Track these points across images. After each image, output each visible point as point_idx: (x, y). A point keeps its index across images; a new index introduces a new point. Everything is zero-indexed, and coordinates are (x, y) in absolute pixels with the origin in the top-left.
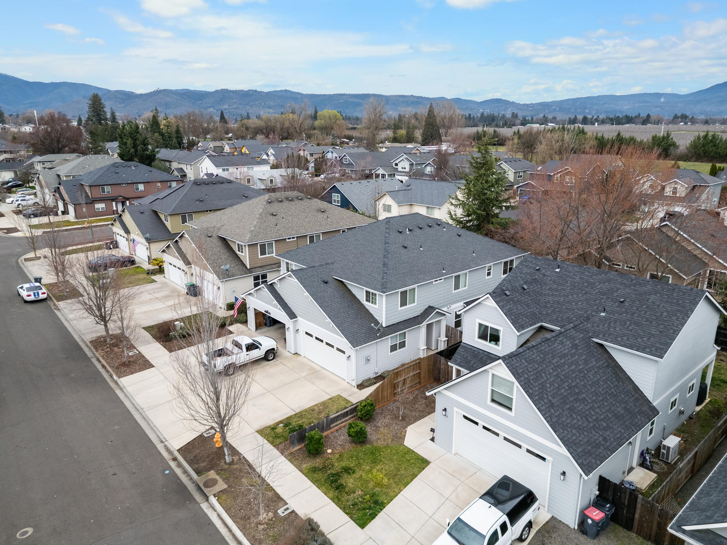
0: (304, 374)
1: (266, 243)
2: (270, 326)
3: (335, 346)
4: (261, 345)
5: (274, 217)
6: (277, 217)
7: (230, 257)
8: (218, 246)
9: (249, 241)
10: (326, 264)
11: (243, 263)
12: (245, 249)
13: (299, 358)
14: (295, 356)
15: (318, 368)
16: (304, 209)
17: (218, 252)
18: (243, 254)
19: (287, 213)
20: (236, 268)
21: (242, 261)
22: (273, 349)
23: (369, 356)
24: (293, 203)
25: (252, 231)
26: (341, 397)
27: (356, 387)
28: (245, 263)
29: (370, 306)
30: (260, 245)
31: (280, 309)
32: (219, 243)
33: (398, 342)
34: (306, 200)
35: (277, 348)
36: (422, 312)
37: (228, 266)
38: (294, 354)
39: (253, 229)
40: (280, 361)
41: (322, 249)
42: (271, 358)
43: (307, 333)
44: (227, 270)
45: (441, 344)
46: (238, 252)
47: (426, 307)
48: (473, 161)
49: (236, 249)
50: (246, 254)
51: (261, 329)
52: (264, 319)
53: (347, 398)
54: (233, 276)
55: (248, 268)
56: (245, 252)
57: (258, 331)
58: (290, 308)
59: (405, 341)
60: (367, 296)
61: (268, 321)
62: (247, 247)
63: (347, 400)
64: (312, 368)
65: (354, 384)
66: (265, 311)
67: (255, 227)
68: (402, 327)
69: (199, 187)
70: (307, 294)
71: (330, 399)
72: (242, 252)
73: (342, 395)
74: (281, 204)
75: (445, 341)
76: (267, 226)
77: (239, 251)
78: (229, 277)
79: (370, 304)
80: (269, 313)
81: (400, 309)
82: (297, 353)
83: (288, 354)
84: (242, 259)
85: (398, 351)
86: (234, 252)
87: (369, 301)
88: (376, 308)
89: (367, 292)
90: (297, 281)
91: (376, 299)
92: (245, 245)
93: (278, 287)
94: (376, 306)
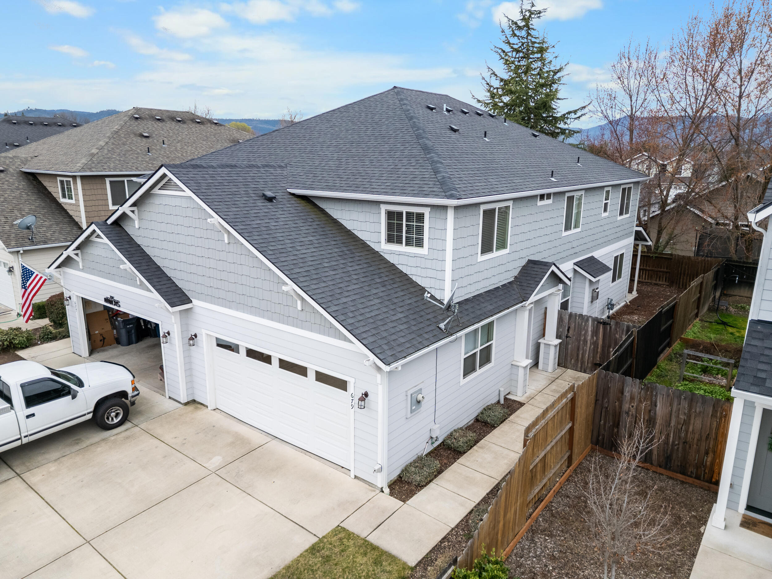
0: (216, 461)
1: (125, 179)
2: (129, 343)
3: (312, 369)
4: (80, 384)
5: (144, 139)
6: (150, 140)
7: (43, 208)
8: (18, 189)
9: (83, 169)
10: (265, 166)
11: (74, 220)
12: (76, 189)
13: (201, 414)
14: (190, 408)
15: (257, 438)
16: (206, 136)
17: (14, 197)
18: (73, 201)
19: (172, 137)
20: (55, 228)
21: (70, 217)
22: (123, 394)
23: (420, 391)
24: (185, 126)
25: (93, 155)
26: (350, 535)
27: (387, 490)
28: (77, 219)
29: (400, 254)
30: (111, 182)
31: (142, 286)
32: (23, 184)
33: (478, 350)
34: (209, 125)
35: (135, 389)
36: (516, 273)
37: (30, 220)
38: (186, 404)
39: (94, 151)
40: (143, 426)
41: (250, 152)
42: (116, 421)
43: (223, 345)
44: (28, 228)
45: (547, 353)
46: (62, 200)
47: (523, 262)
48: (507, 49)
49: (56, 190)
50: (77, 200)
51: (103, 351)
52: (114, 327)
53: (372, 539)
54: (45, 243)
56: (77, 195)
57: (92, 356)
58: (169, 279)
59: (490, 346)
60: (390, 227)
61: (123, 332)
62: (79, 181)
63: (374, 548)
64: (239, 440)
65: (382, 481)
66: (106, 300)
67: (101, 148)
68: (490, 307)
69: (16, 127)
70: (216, 219)
71: (313, 550)
72: (70, 198)
73: (351, 526)
74: (160, 124)
75: (556, 346)
76: (127, 151)
77: (64, 196)
78: (32, 243)
79: (402, 248)
80: (117, 303)
81: (481, 258)
82: (194, 401)
83: (170, 405)
84: (71, 213)
85: (479, 372)
86: (54, 201)
87: (399, 242)
88: (422, 257)
89: (390, 215)
90: (189, 193)
91: (420, 230)
92: (74, 177)
93: (137, 226)
94: (423, 251)
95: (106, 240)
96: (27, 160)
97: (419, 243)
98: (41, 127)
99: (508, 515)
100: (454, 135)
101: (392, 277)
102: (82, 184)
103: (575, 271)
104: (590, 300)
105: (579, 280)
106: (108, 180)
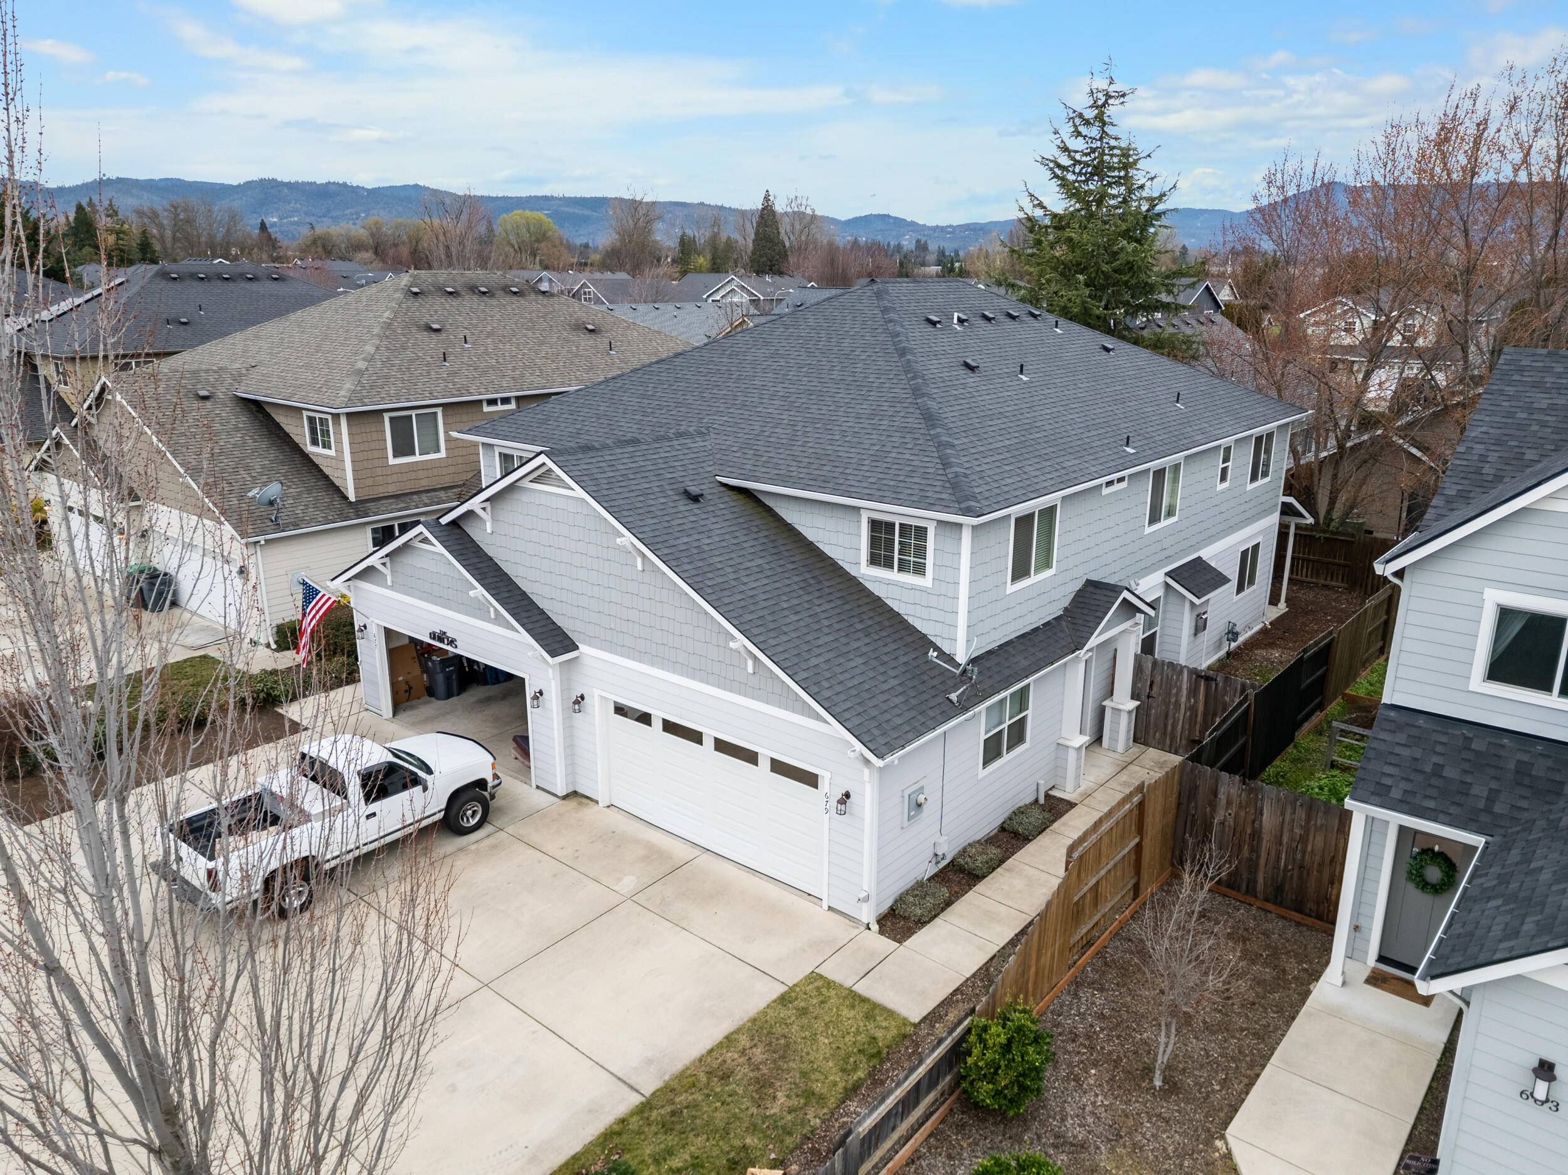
0: (629, 883)
1: (413, 413)
2: (449, 695)
3: (766, 754)
4: (429, 771)
5: (433, 335)
6: (443, 336)
7: (283, 463)
8: (237, 429)
9: (350, 402)
10: (680, 435)
11: (333, 484)
12: (338, 433)
13: (589, 813)
14: (572, 804)
15: (682, 852)
16: (531, 320)
17: (235, 445)
18: (332, 453)
19: (476, 326)
20: (306, 498)
21: (326, 477)
22: (481, 784)
23: (921, 790)
24: (494, 302)
25: (360, 373)
26: (829, 984)
27: (875, 927)
28: (337, 482)
29: (889, 583)
30: (391, 419)
31: (498, 620)
32: (243, 420)
33: (1005, 726)
34: (533, 296)
35: (496, 776)
36: (1066, 603)
37: (274, 489)
38: (565, 797)
39: (361, 365)
40: (510, 829)
41: (643, 396)
42: (473, 822)
43: (620, 710)
44: (271, 503)
45: (1116, 723)
46: (310, 449)
47: (1078, 585)
48: (1065, 161)
49: (301, 434)
50: (339, 451)
51: (412, 708)
52: (425, 669)
53: (861, 988)
54: (296, 526)
55: (352, 498)
56: (339, 442)
57: (402, 716)
58: (542, 612)
59: (1024, 719)
60: (874, 542)
61: (440, 678)
62: (344, 422)
63: (864, 1000)
64: (653, 854)
65: (868, 914)
66: (433, 636)
67: (370, 359)
68: (1024, 663)
69: (177, 286)
70: (627, 538)
71: (784, 1000)
72: (327, 445)
73: (830, 971)
74: (455, 302)
75: (1130, 712)
76: (412, 361)
77: (314, 442)
78: (278, 528)
79: (893, 575)
80: (452, 642)
81: (1011, 588)
82: (575, 794)
83: (542, 800)
84: (327, 471)
85: (1007, 757)
86: (296, 449)
87: (889, 564)
88: (923, 590)
89: (875, 525)
90: (580, 493)
91: (921, 551)
92: (336, 417)
93: (489, 530)
94: (926, 581)
95: (440, 548)
96: (241, 375)
97: (920, 570)
98: (219, 283)
99: (1043, 960)
100: (972, 379)
101: (878, 619)
102: (348, 425)
103: (1167, 585)
104: (1193, 631)
105: (1172, 599)
106: (386, 417)
